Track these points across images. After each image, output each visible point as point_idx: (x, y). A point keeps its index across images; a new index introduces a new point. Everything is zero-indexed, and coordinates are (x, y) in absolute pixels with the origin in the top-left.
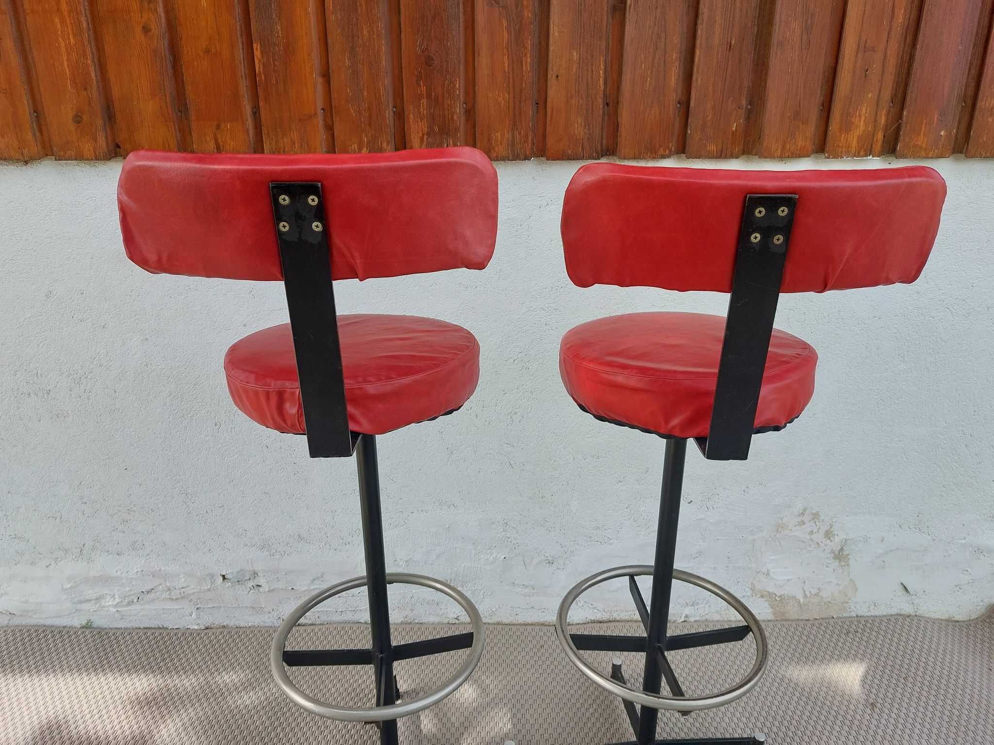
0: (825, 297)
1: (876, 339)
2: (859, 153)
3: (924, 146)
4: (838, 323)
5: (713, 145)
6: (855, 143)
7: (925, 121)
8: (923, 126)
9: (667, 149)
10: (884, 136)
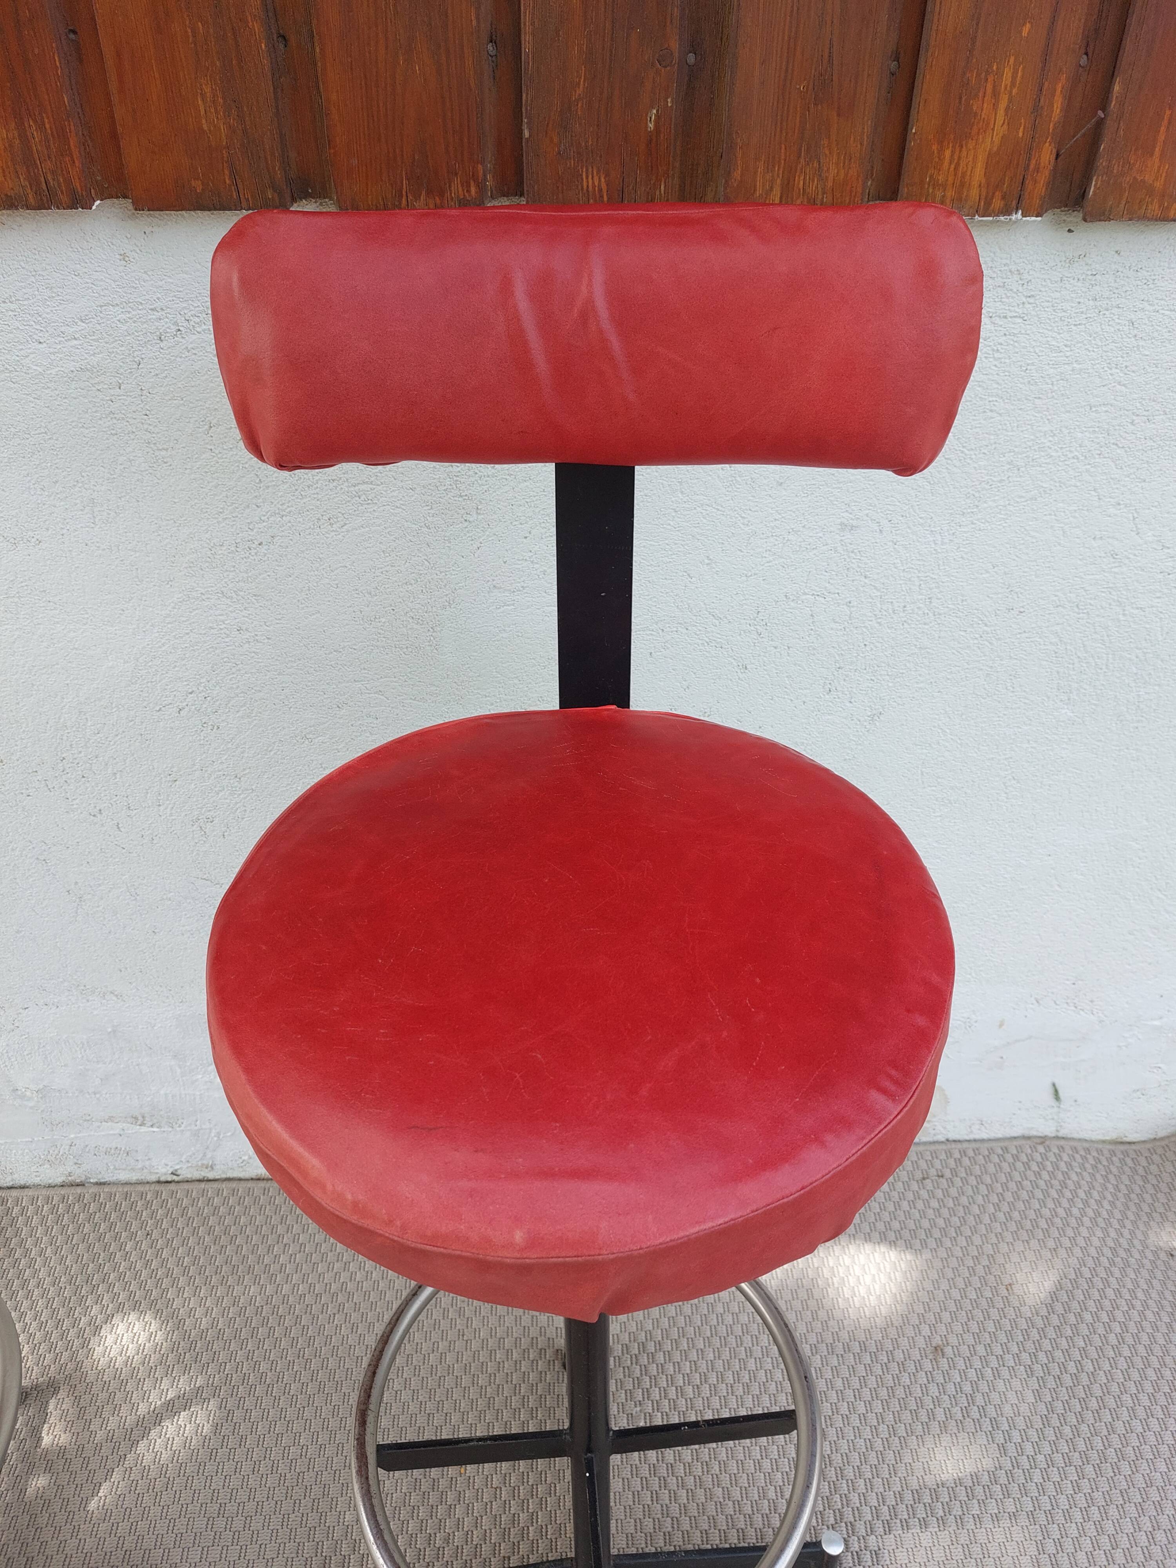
1: (1011, 657)
2: (988, 203)
4: (925, 624)
5: (598, 172)
6: (978, 174)
8: (1163, 130)
10: (1058, 156)
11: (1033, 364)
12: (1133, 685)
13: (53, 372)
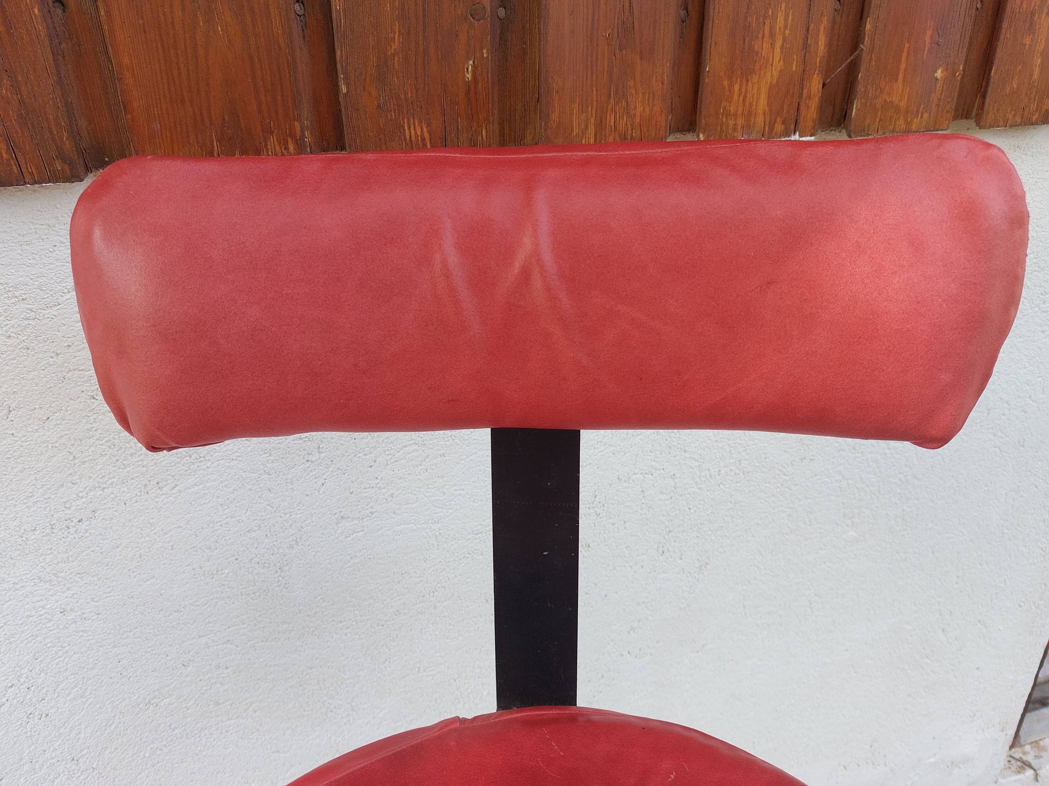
0: (710, 440)
1: (806, 498)
2: (771, 127)
3: (903, 104)
4: (737, 482)
5: (420, 123)
6: (763, 103)
7: (907, 45)
8: (904, 59)
9: (290, 141)
10: (824, 85)
12: (899, 502)
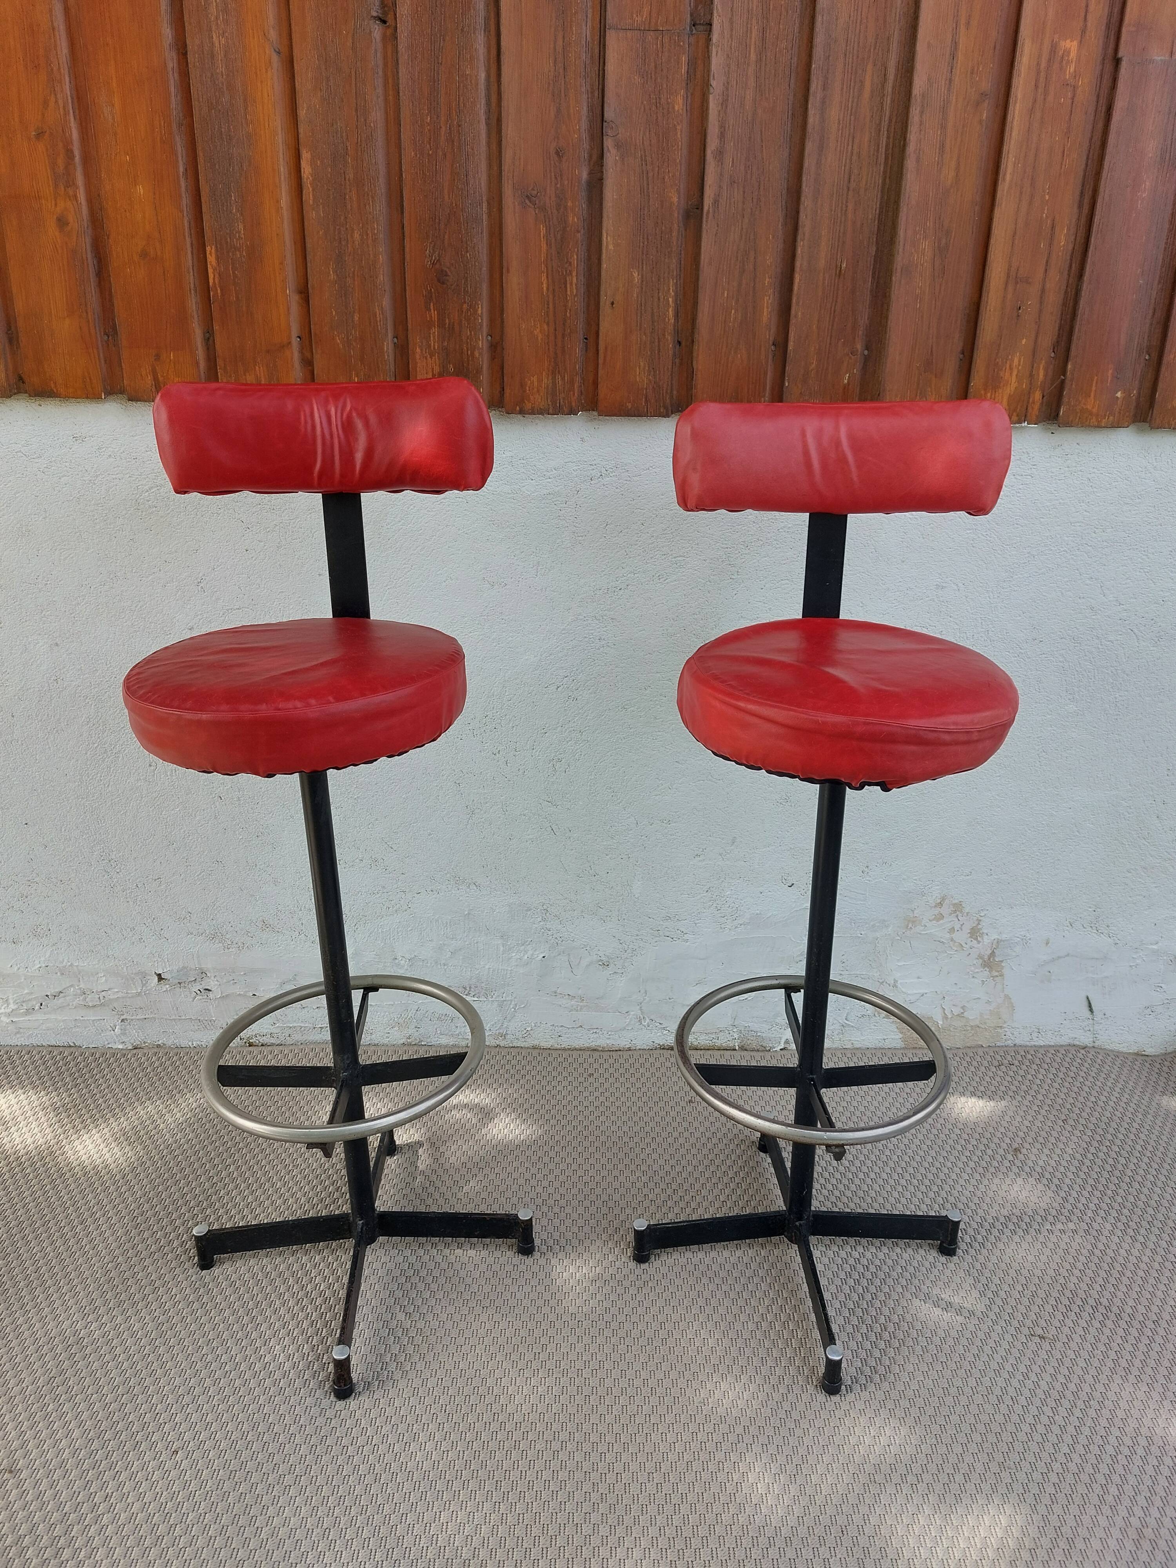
3: (1095, 410)
7: (1096, 378)
8: (1094, 385)
10: (1043, 397)
11: (1038, 500)
12: (1111, 690)
13: (535, 494)
